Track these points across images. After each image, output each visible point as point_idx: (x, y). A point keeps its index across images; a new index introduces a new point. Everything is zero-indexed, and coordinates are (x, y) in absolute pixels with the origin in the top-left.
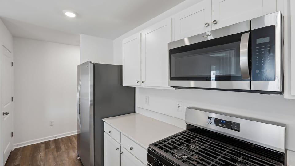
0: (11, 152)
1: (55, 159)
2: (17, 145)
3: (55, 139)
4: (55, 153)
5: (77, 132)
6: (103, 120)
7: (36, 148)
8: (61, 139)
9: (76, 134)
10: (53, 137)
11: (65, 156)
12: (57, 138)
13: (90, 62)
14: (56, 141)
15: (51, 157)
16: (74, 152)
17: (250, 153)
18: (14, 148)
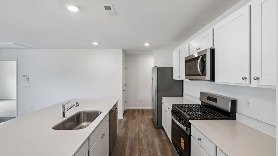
0: (125, 110)
1: (141, 117)
2: (127, 108)
3: (142, 109)
4: (142, 115)
5: (152, 108)
6: (162, 97)
7: (134, 111)
8: (145, 110)
9: (151, 109)
10: (141, 108)
11: (146, 117)
12: (143, 109)
13: (156, 67)
14: (143, 110)
15: (140, 116)
16: (150, 116)
17: (221, 114)
18: (126, 109)
